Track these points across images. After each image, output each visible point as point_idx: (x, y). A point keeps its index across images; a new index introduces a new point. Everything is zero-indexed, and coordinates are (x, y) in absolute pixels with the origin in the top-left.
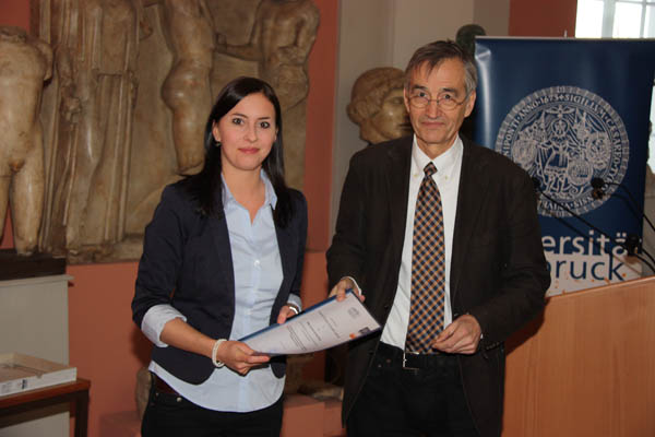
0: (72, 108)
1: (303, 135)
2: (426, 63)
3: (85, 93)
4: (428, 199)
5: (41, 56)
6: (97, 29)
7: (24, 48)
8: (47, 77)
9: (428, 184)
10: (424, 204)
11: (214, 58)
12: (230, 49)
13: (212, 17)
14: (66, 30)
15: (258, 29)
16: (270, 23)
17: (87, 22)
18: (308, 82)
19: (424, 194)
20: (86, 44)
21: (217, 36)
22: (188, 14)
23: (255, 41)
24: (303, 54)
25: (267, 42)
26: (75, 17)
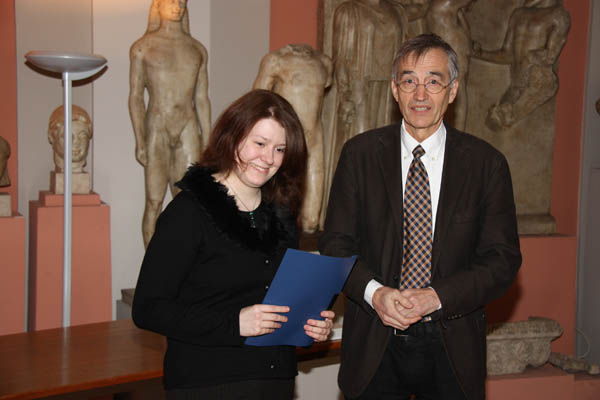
0: (347, 110)
1: (552, 129)
2: (412, 53)
3: (359, 98)
4: (417, 179)
5: (323, 67)
6: (369, 43)
7: (310, 62)
8: (328, 85)
9: (416, 165)
10: (413, 183)
11: (469, 62)
12: (484, 55)
13: (469, 28)
14: (344, 45)
15: (511, 35)
16: (522, 30)
17: (362, 37)
18: (557, 81)
19: (413, 174)
20: (361, 55)
21: (473, 43)
22: (446, 26)
23: (508, 46)
24: (553, 56)
25: (519, 47)
26: (352, 34)
